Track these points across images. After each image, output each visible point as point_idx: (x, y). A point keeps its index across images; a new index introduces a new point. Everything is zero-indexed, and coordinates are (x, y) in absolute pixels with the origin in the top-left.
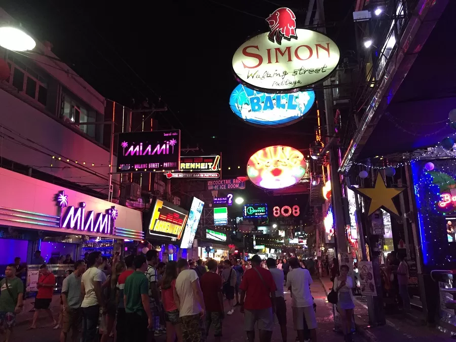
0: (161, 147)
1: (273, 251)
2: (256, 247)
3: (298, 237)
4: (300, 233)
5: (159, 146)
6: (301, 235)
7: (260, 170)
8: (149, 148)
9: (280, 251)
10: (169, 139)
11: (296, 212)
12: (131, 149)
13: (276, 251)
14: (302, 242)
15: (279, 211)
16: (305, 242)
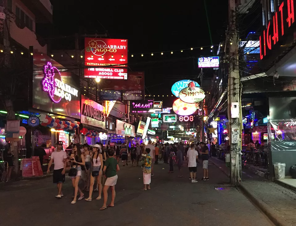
0: (147, 105)
1: (177, 139)
2: (168, 137)
3: (192, 131)
4: (193, 129)
5: (146, 105)
6: (193, 130)
7: (178, 108)
8: (143, 105)
9: (181, 139)
10: (150, 102)
11: (191, 119)
12: (136, 105)
13: (178, 139)
14: (193, 134)
15: (182, 119)
16: (195, 134)
